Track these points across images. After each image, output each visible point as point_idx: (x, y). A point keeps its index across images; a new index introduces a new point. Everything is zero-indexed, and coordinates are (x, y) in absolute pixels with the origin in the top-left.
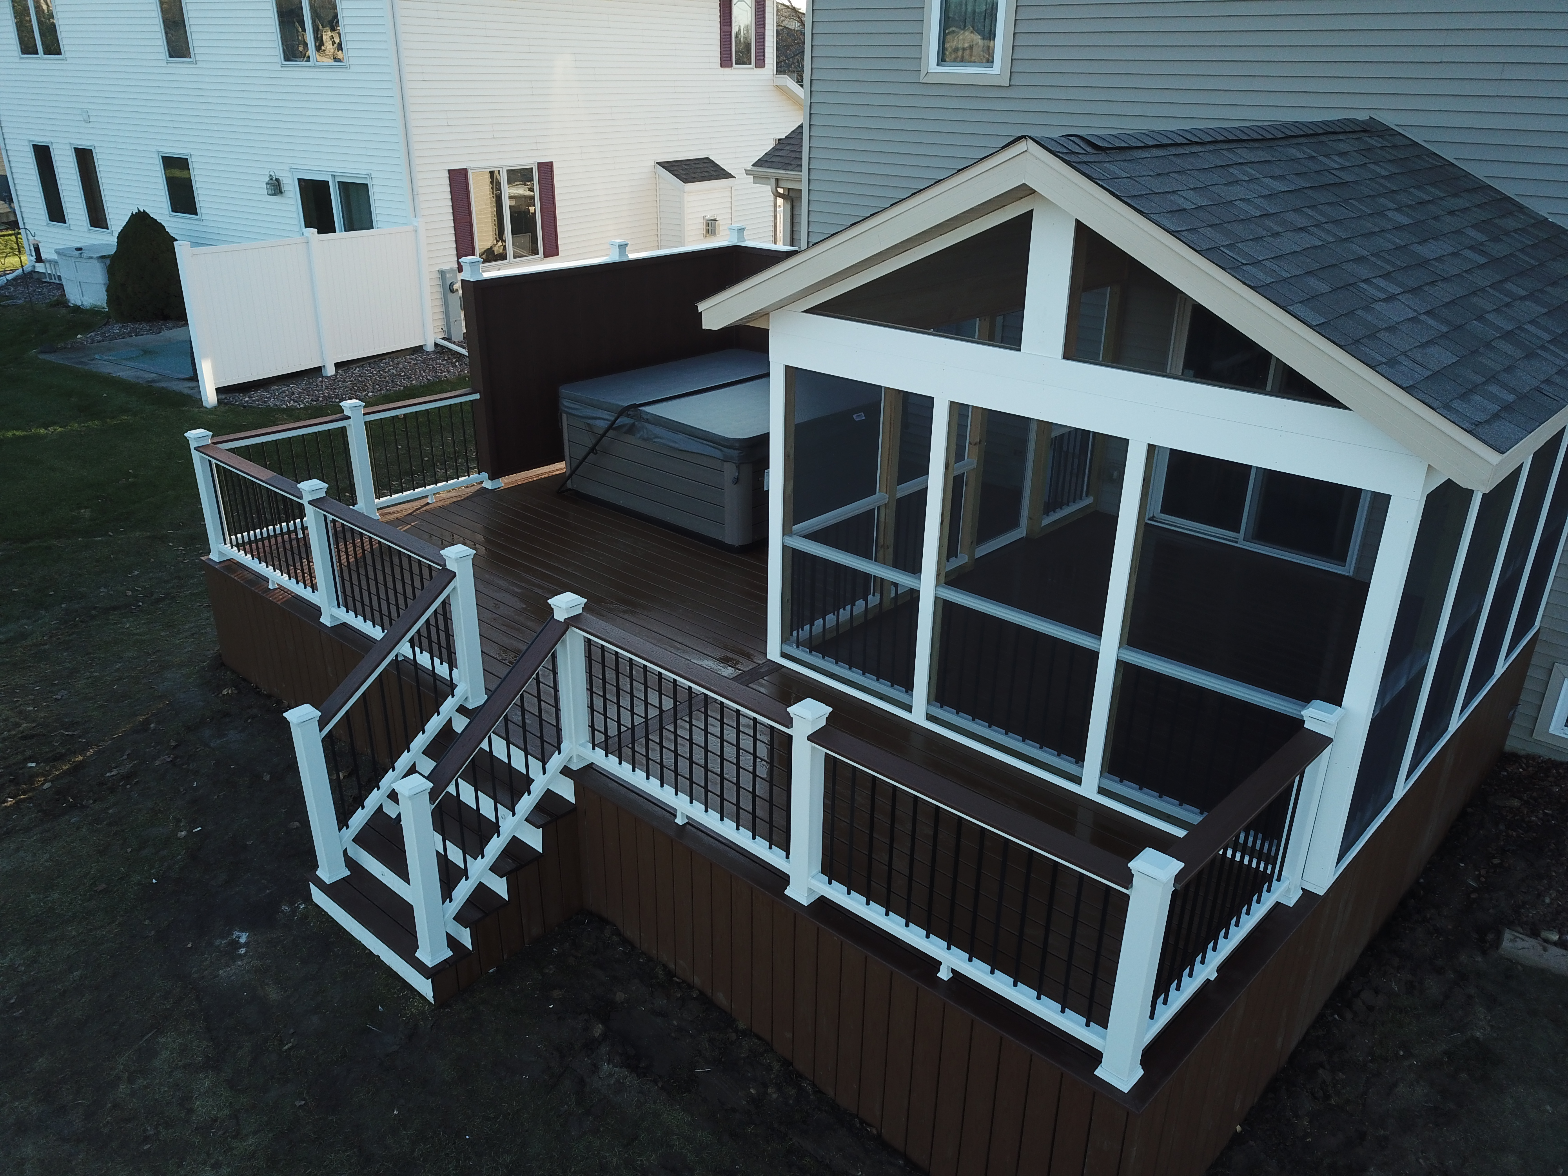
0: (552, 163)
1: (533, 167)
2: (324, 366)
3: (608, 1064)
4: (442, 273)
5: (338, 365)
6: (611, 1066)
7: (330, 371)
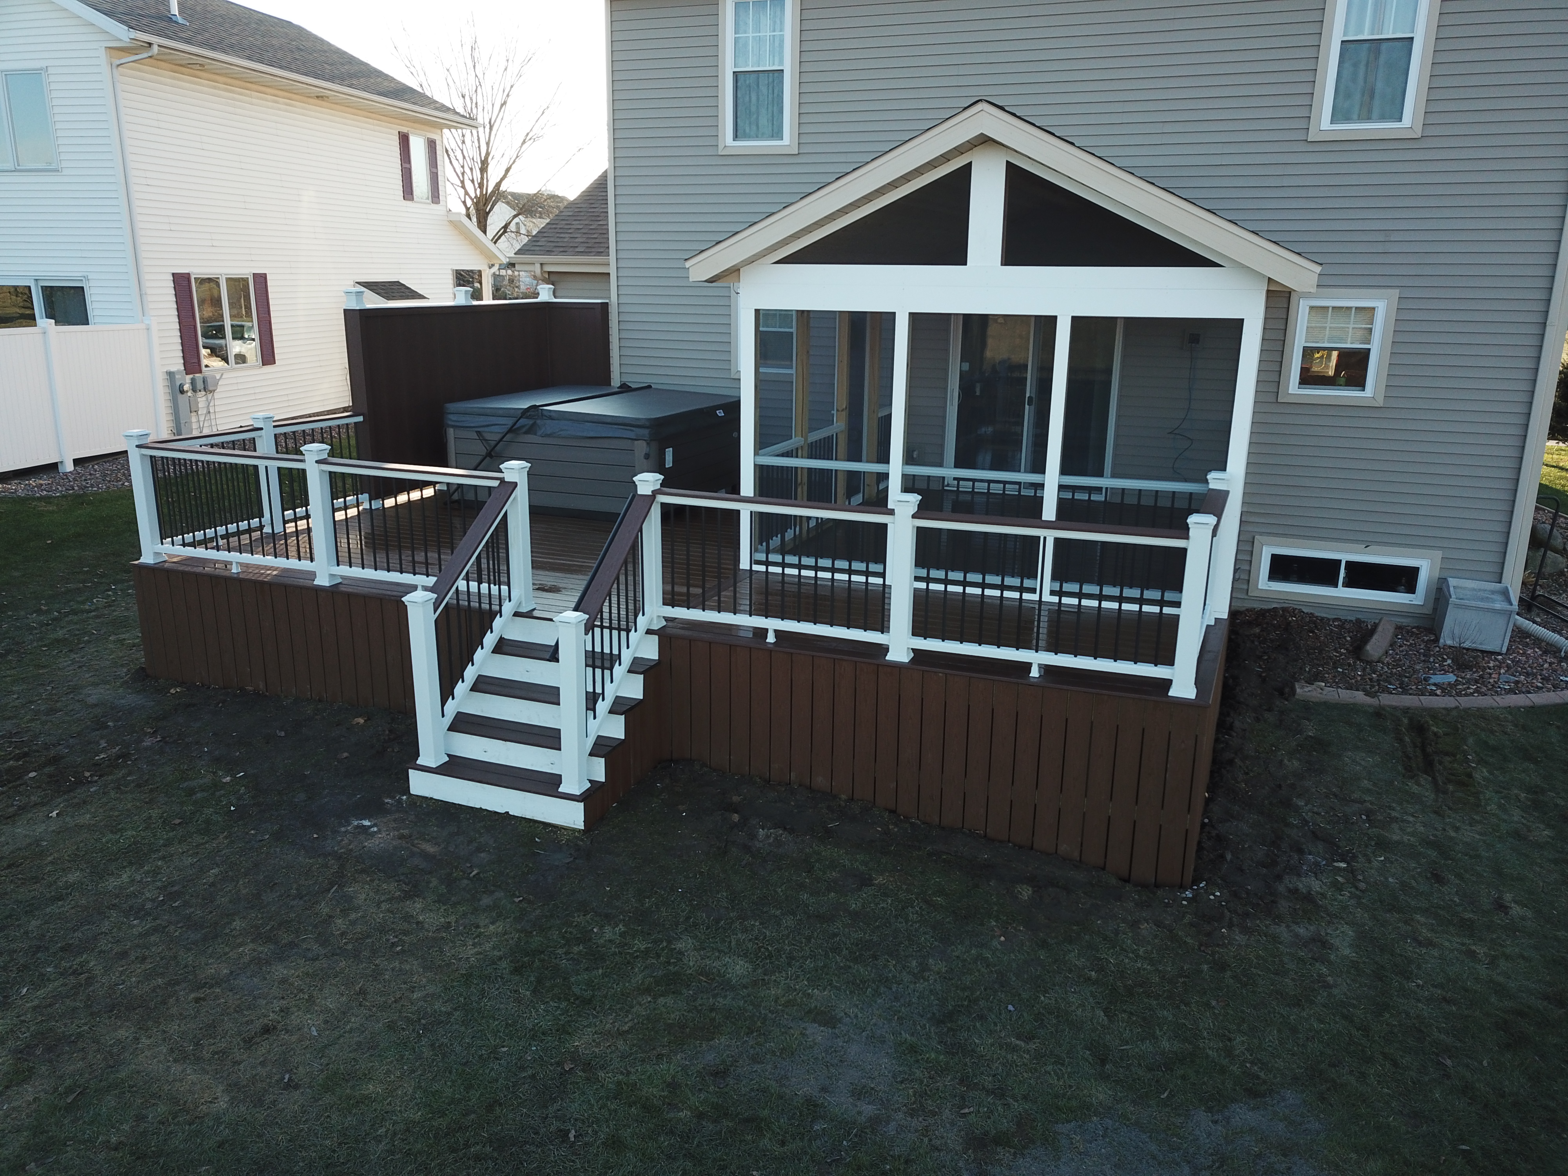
0: (266, 274)
1: (249, 276)
2: (62, 462)
3: (763, 830)
4: (171, 375)
5: (77, 462)
6: (766, 830)
7: (69, 467)
